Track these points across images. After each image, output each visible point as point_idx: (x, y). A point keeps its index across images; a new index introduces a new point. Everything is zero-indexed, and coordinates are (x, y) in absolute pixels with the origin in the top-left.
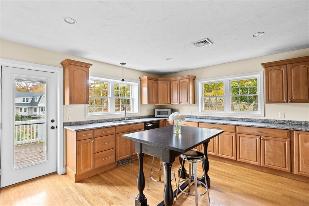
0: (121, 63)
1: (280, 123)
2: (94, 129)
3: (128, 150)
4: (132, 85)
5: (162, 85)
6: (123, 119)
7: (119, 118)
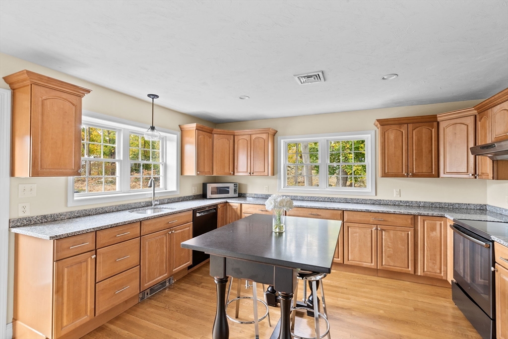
0: (149, 95)
1: (395, 205)
2: (96, 231)
3: (165, 265)
4: (165, 139)
5: (220, 142)
6: (148, 205)
7: (140, 203)
